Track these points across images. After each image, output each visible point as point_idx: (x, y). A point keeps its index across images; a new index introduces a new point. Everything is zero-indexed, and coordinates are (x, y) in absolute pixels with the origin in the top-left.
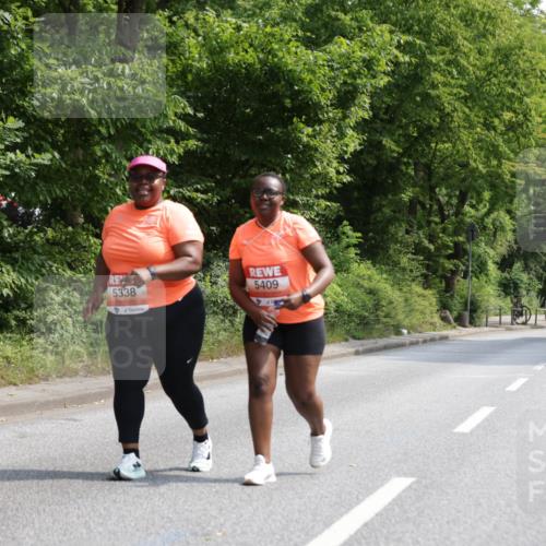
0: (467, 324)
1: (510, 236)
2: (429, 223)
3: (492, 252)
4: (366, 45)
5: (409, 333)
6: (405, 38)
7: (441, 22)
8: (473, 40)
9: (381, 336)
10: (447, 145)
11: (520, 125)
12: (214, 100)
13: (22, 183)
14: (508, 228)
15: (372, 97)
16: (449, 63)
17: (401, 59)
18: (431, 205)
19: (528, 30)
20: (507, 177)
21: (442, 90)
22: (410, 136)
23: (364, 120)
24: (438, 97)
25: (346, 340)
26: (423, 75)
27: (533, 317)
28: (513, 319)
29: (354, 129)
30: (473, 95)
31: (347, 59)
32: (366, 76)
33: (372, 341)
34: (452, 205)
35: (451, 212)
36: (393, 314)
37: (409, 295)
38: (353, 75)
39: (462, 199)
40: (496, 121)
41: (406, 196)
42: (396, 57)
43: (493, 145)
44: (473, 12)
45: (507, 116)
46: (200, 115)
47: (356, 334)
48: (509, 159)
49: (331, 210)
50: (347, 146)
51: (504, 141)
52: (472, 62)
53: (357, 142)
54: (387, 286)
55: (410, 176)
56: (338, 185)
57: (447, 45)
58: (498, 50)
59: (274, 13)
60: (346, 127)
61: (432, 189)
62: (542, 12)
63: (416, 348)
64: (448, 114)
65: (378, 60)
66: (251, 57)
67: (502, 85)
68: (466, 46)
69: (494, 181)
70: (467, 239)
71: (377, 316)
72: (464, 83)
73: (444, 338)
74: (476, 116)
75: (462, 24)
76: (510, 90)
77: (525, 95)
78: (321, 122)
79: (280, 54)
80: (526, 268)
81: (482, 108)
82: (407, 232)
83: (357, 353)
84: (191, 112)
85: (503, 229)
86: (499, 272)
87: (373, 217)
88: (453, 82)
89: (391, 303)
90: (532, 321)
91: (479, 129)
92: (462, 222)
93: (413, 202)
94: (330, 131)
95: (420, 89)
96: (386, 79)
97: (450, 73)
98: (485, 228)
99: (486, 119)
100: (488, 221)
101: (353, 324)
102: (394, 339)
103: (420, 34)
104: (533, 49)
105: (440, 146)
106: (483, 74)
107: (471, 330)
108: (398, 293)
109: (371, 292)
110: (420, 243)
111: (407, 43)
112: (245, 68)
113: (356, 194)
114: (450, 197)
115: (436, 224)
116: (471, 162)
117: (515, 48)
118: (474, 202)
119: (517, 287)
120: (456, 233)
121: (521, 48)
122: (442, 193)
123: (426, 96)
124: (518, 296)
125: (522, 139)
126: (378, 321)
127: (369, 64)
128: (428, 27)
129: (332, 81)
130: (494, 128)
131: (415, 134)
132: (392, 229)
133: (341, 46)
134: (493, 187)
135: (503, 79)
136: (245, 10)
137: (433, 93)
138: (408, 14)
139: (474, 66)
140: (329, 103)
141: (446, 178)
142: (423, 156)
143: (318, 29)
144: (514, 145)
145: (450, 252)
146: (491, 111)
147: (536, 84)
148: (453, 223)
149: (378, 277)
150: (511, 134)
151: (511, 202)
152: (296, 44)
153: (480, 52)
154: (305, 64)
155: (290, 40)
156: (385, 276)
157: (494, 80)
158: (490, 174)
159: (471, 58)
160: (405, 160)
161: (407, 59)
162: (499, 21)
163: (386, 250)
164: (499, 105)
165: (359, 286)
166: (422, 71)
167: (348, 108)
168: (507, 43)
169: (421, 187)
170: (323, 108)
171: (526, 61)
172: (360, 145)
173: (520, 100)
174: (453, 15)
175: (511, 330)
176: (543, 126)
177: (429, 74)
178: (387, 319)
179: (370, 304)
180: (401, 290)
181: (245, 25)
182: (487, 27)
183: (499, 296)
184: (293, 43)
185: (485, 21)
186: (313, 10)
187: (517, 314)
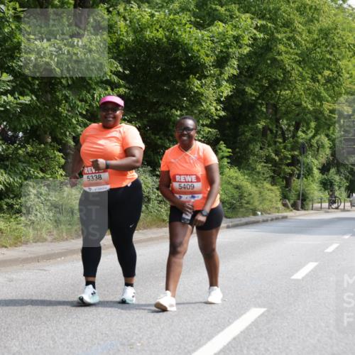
0: (300, 208)
1: (328, 151)
2: (275, 142)
3: (316, 162)
4: (235, 27)
5: (262, 214)
6: (260, 22)
7: (284, 12)
8: (305, 24)
9: (244, 216)
10: (287, 92)
11: (335, 79)
12: (136, 62)
13: (11, 116)
14: (326, 146)
15: (239, 61)
16: (289, 39)
17: (258, 36)
18: (277, 132)
19: (340, 18)
20: (327, 113)
21: (284, 57)
22: (263, 86)
23: (234, 75)
24: (282, 60)
26: (272, 47)
27: (343, 204)
28: (330, 205)
29: (227, 81)
30: (304, 60)
31: (223, 36)
32: (235, 47)
33: (239, 219)
34: (290, 131)
35: (290, 135)
36: (252, 201)
37: (262, 190)
38: (227, 47)
39: (297, 127)
40: (320, 76)
41: (261, 125)
42: (255, 34)
43: (317, 92)
44: (305, 6)
45: (327, 73)
46: (127, 72)
47: (228, 215)
48: (328, 101)
49: (211, 134)
50: (222, 92)
51: (325, 89)
52: (304, 38)
53: (229, 90)
54: (248, 183)
55: (263, 112)
56: (216, 118)
57: (288, 27)
58: (321, 30)
59: (176, 5)
60: (222, 80)
61: (277, 121)
62: (350, 6)
63: (267, 224)
64: (288, 72)
65: (243, 37)
66: (160, 34)
67: (323, 53)
68: (300, 27)
69: (318, 115)
70: (300, 153)
71: (241, 203)
72: (299, 52)
73: (285, 218)
74: (306, 73)
75: (298, 13)
76: (328, 56)
77: (339, 59)
78: (206, 77)
79: (179, 33)
80: (338, 172)
81: (311, 68)
82: (261, 148)
83: (228, 227)
84: (121, 70)
85: (323, 146)
86: (321, 175)
87: (238, 138)
88: (292, 51)
89: (250, 194)
90: (342, 207)
91: (308, 82)
92: (297, 142)
93: (265, 129)
94: (211, 82)
95: (270, 55)
96: (248, 49)
97: (289, 45)
98: (311, 146)
99: (313, 75)
100: (314, 141)
101: (225, 208)
102: (252, 218)
103: (270, 19)
104: (344, 30)
105: (283, 92)
106: (311, 46)
107: (303, 212)
108: (255, 188)
109: (237, 187)
110: (270, 155)
111: (262, 25)
112: (157, 42)
113: (228, 124)
114: (289, 126)
115: (280, 143)
116: (303, 103)
117: (332, 29)
118: (305, 129)
119: (332, 184)
120: (293, 149)
121: (336, 29)
122: (284, 123)
123: (274, 60)
124: (332, 191)
125: (336, 88)
126: (241, 206)
127: (237, 39)
128: (276, 15)
129: (213, 50)
130: (318, 81)
131: (267, 85)
133: (219, 27)
134: (317, 119)
135: (324, 49)
136: (157, 4)
137: (279, 58)
138: (263, 7)
139: (306, 40)
140: (211, 64)
141: (287, 113)
142: (272, 99)
143: (204, 17)
144: (331, 92)
145: (289, 161)
146: (316, 70)
147: (345, 52)
148: (290, 143)
149: (241, 178)
150: (329, 85)
151: (329, 129)
152: (190, 26)
153: (309, 32)
154: (196, 39)
155: (186, 24)
156: (246, 177)
157: (318, 50)
158: (315, 111)
159: (304, 36)
160: (260, 101)
161: (262, 36)
162: (322, 11)
163: (249, 159)
164: (321, 66)
165: (229, 183)
166: (271, 44)
167: (223, 68)
168: (327, 26)
169: (271, 119)
170: (207, 67)
171: (339, 38)
172: (231, 92)
173: (335, 63)
174: (292, 8)
175: (328, 212)
176: (350, 80)
177: (276, 46)
178: (248, 205)
179: (237, 195)
180: (257, 186)
181: (157, 13)
182: (314, 15)
183: (321, 190)
184: (188, 25)
185: (312, 11)
186: (201, 4)
187: (332, 202)
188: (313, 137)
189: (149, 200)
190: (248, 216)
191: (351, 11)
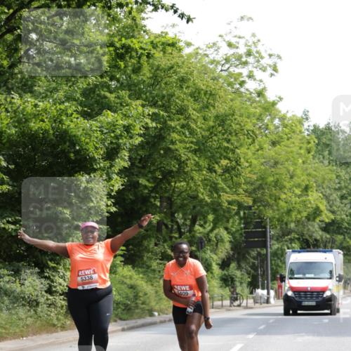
1: (228, 246)
2: (171, 238)
3: (215, 257)
4: (125, 115)
5: (159, 315)
6: (152, 110)
7: (177, 98)
8: (200, 111)
9: (140, 317)
10: (182, 184)
11: (234, 169)
12: (20, 156)
14: (226, 240)
15: (130, 150)
16: (183, 126)
17: (150, 125)
18: (172, 226)
19: (237, 103)
20: (226, 204)
21: (179, 146)
22: (157, 178)
23: (125, 167)
24: (177, 150)
25: (116, 321)
26: (165, 135)
27: (245, 301)
28: (231, 303)
29: (117, 174)
30: (200, 148)
31: (113, 126)
32: (125, 138)
33: (134, 321)
34: (186, 225)
35: (186, 230)
36: (148, 301)
38: (117, 137)
39: (194, 221)
40: (216, 166)
42: (147, 123)
43: (215, 183)
44: (198, 91)
45: (224, 162)
46: (12, 167)
47: (123, 317)
48: (227, 193)
50: (113, 186)
51: (222, 180)
52: (199, 126)
53: (120, 183)
54: (143, 282)
55: (157, 206)
56: (107, 214)
57: (182, 114)
58: (217, 117)
59: (60, 94)
60: (113, 173)
61: (172, 215)
62: (247, 90)
63: (162, 325)
64: (183, 162)
65: (134, 126)
66: (47, 125)
67: (220, 141)
68: (195, 114)
69: (216, 207)
70: (198, 248)
71: (136, 304)
72: (194, 140)
75: (192, 100)
76: (226, 144)
77: (237, 148)
78: (95, 170)
80: (239, 267)
81: (207, 157)
82: (156, 245)
83: (123, 330)
84: (5, 165)
85: (222, 241)
86: (220, 271)
88: (187, 139)
89: (146, 294)
90: (244, 304)
91: (205, 172)
92: (193, 236)
93: (160, 223)
94: (101, 176)
95: (163, 145)
96: (140, 139)
97: (183, 134)
98: (210, 240)
99: (209, 165)
100: (212, 235)
101: (119, 310)
102: (149, 319)
103: (165, 107)
104: (241, 115)
105: (178, 184)
108: (150, 287)
109: (132, 287)
110: (165, 252)
111: (154, 114)
112: (42, 134)
113: (119, 220)
114: (185, 220)
115: (176, 238)
116: (200, 195)
117: (229, 115)
118: (202, 223)
119: (233, 280)
121: (233, 115)
122: (179, 217)
123: (168, 150)
125: (235, 178)
126: (137, 307)
127: (127, 129)
128: (169, 102)
129: (103, 141)
130: (215, 172)
131: (160, 177)
132: (145, 243)
133: (108, 117)
134: (215, 211)
135: (221, 137)
136: (40, 93)
137: (173, 147)
138: (155, 92)
139: (201, 128)
140: (100, 157)
141: (182, 207)
142: (166, 192)
143: (92, 105)
144: (230, 182)
146: (213, 159)
147: (244, 140)
149: (136, 277)
150: (227, 175)
151: (228, 221)
152: (77, 116)
153: (205, 119)
154: (83, 130)
155: (72, 114)
156: (141, 276)
157: (215, 138)
158: (212, 203)
159: (199, 123)
160: (154, 195)
161: (154, 125)
163: (141, 257)
164: (218, 155)
165: (123, 283)
166: (165, 133)
167: (113, 160)
168: (223, 112)
169: (165, 213)
170: (96, 160)
171: (237, 124)
172: (122, 185)
173: (233, 151)
174: (185, 94)
175: (229, 310)
176: (249, 169)
177: (169, 134)
178: (144, 306)
179: (131, 296)
180: (152, 285)
181: (41, 104)
182: (209, 101)
183: (221, 287)
184: (75, 115)
185: (208, 97)
186: (87, 92)
187: (234, 299)
188: (212, 230)
189: (38, 304)
190: (144, 318)
191: (249, 96)
